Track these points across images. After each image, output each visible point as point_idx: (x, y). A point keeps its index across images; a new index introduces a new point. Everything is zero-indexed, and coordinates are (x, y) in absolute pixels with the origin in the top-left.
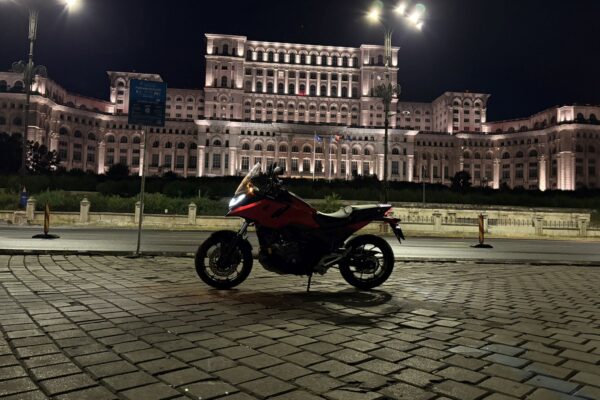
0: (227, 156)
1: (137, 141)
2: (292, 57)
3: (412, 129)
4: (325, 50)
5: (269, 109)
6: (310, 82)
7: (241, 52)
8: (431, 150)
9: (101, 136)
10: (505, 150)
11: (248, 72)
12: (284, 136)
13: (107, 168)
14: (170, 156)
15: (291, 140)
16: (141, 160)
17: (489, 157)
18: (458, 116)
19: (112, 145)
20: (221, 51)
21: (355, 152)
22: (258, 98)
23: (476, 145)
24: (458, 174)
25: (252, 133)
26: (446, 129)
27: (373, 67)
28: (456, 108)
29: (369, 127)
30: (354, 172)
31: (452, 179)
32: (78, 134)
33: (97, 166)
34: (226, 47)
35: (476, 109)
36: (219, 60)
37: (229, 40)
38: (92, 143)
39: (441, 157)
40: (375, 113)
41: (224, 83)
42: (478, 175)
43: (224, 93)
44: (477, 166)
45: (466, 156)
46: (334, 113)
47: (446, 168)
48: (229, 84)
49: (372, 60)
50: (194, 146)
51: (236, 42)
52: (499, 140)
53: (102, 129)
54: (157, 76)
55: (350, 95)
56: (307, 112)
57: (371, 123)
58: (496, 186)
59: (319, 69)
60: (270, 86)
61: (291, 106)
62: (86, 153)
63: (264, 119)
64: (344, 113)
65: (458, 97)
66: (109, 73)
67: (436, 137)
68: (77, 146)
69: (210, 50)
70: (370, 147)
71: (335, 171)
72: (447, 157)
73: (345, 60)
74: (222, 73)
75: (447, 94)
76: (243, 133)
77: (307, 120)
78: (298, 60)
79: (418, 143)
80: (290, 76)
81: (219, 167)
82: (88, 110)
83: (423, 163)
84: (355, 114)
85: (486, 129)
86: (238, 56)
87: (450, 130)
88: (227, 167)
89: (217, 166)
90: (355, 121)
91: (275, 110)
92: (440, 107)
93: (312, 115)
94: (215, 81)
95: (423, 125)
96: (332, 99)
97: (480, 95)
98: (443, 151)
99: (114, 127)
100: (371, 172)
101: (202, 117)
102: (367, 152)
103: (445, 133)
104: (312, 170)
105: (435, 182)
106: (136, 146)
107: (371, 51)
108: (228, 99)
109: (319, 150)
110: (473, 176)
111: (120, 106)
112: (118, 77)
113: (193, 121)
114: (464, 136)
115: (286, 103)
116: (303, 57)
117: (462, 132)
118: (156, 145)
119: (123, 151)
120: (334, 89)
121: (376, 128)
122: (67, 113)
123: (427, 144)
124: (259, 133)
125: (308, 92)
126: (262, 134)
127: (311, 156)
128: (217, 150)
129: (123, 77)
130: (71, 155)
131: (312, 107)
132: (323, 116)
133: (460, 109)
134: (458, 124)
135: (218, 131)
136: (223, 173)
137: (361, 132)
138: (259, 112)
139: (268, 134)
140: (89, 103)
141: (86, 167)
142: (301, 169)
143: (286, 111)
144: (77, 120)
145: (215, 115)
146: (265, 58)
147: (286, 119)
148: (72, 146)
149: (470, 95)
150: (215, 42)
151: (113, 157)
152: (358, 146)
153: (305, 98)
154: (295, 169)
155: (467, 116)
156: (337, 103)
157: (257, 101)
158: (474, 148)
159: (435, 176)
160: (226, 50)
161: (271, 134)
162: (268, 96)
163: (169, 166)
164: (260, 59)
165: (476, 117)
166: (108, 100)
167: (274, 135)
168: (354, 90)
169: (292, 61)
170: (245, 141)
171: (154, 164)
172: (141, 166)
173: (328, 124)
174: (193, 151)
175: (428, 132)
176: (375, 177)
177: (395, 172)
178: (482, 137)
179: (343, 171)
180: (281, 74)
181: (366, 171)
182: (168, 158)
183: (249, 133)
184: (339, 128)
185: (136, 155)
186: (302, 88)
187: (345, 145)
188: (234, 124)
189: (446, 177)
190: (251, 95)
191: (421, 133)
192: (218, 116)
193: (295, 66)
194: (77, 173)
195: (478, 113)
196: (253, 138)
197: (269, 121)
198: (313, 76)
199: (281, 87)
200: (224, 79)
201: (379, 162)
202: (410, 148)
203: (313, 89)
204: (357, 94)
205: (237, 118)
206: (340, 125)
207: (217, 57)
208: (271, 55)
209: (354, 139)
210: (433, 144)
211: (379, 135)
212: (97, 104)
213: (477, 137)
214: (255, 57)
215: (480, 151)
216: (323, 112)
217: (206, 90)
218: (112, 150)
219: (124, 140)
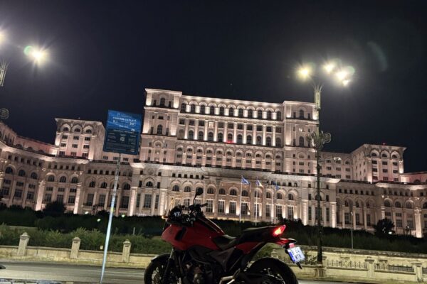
0: (158, 196)
1: (75, 181)
2: (222, 110)
3: (334, 177)
4: (251, 105)
5: (199, 155)
6: (237, 132)
7: (176, 105)
8: (353, 198)
9: (42, 176)
10: (424, 200)
11: (182, 122)
12: (212, 179)
13: (44, 206)
14: (105, 196)
15: (218, 183)
16: (77, 199)
17: (409, 206)
18: (377, 166)
19: (51, 184)
20: (158, 103)
21: (279, 196)
22: (190, 144)
23: (396, 194)
24: (380, 222)
25: (183, 176)
26: (365, 178)
27: (295, 121)
28: (374, 159)
29: (293, 174)
30: (279, 215)
31: (374, 226)
32: (22, 173)
33: (35, 203)
34: (163, 100)
35: (393, 161)
36: (156, 111)
37: (167, 95)
38: (33, 181)
39: (363, 205)
40: (298, 161)
41: (160, 131)
42: (400, 223)
43: (159, 139)
44: (398, 215)
45: (387, 204)
46: (258, 159)
47: (368, 216)
48: (164, 132)
49: (294, 114)
50: (127, 187)
51: (173, 97)
52: (418, 190)
53: (44, 169)
54: (100, 124)
55: (274, 144)
56: (234, 159)
57: (294, 170)
58: (419, 235)
59: (245, 122)
60: (201, 134)
61: (220, 152)
62: (26, 190)
63: (194, 163)
64: (268, 160)
65: (376, 148)
66: (57, 120)
67: (357, 186)
68: (20, 184)
69: (149, 102)
70: (293, 192)
71: (260, 215)
72: (368, 205)
73: (269, 113)
74: (159, 122)
75: (366, 146)
76: (174, 175)
77: (234, 165)
78: (227, 113)
79: (340, 191)
80: (219, 127)
81: (150, 207)
82: (34, 152)
83: (345, 210)
84: (278, 161)
85: (404, 179)
86: (174, 108)
87: (370, 179)
88: (156, 207)
89: (147, 206)
90: (279, 168)
91: (204, 156)
92: (359, 157)
93: (239, 161)
94: (152, 128)
95: (344, 174)
96: (257, 148)
97: (396, 148)
98: (364, 198)
99: (56, 167)
100: (296, 217)
101: (137, 161)
102: (291, 197)
103: (365, 182)
104: (238, 212)
105: (359, 229)
106: (73, 186)
107: (293, 106)
108: (162, 145)
109: (245, 193)
110: (395, 224)
111: (63, 149)
112: (65, 123)
113: (129, 164)
114: (385, 186)
115: (215, 149)
116: (231, 110)
117: (381, 182)
118: (93, 185)
119: (61, 190)
120: (259, 139)
121: (298, 174)
122: (16, 154)
123: (348, 191)
124: (189, 176)
125: (235, 140)
126: (191, 177)
127: (237, 199)
128: (149, 191)
129: (69, 124)
130: (13, 193)
131: (239, 154)
132: (249, 162)
133: (379, 160)
134: (377, 174)
135: (151, 174)
136: (152, 213)
137: (284, 177)
138: (190, 157)
139: (197, 177)
140: (36, 146)
141: (24, 203)
142: (227, 211)
143: (214, 157)
144: (22, 160)
145: (149, 158)
146: (198, 110)
147: (214, 163)
148: (15, 183)
149: (387, 147)
150: (154, 96)
151: (51, 195)
152: (282, 191)
153: (232, 146)
154: (221, 211)
155: (385, 167)
156: (262, 151)
157: (188, 147)
158: (394, 197)
159: (358, 224)
160: (162, 103)
161: (200, 177)
162: (198, 143)
163: (102, 205)
164: (193, 111)
165: (394, 168)
166: (53, 143)
167: (203, 178)
168: (278, 140)
169: (222, 114)
170: (175, 182)
171: (89, 204)
172: (77, 204)
173: (254, 170)
174: (125, 191)
175: (348, 180)
176: (300, 221)
177: (319, 218)
178: (401, 187)
179: (268, 215)
180: (211, 124)
181: (290, 215)
182: (102, 197)
183: (180, 176)
184: (264, 173)
185: (73, 194)
186: (230, 137)
187: (269, 190)
188: (167, 167)
189: (369, 224)
190: (183, 142)
191: (342, 181)
192: (152, 159)
193: (223, 118)
194: (16, 208)
195: (395, 164)
196: (183, 180)
197: (198, 166)
198: (240, 127)
199: (211, 135)
200: (160, 127)
201: (303, 208)
202: (333, 196)
203: (240, 137)
204: (280, 144)
205: (169, 162)
206: (265, 170)
207: (154, 108)
208: (203, 108)
209: (279, 184)
210: (354, 192)
211: (302, 182)
212: (43, 147)
213: (396, 186)
214: (188, 109)
215: (399, 199)
216: (249, 159)
217: (143, 137)
218: (51, 189)
219: (63, 180)
